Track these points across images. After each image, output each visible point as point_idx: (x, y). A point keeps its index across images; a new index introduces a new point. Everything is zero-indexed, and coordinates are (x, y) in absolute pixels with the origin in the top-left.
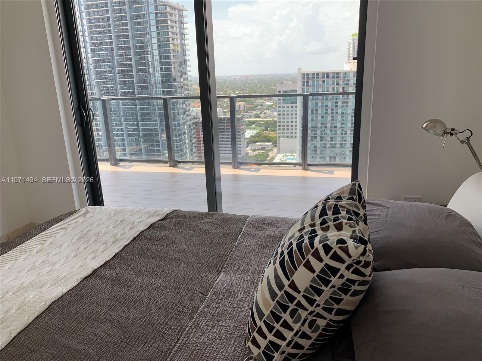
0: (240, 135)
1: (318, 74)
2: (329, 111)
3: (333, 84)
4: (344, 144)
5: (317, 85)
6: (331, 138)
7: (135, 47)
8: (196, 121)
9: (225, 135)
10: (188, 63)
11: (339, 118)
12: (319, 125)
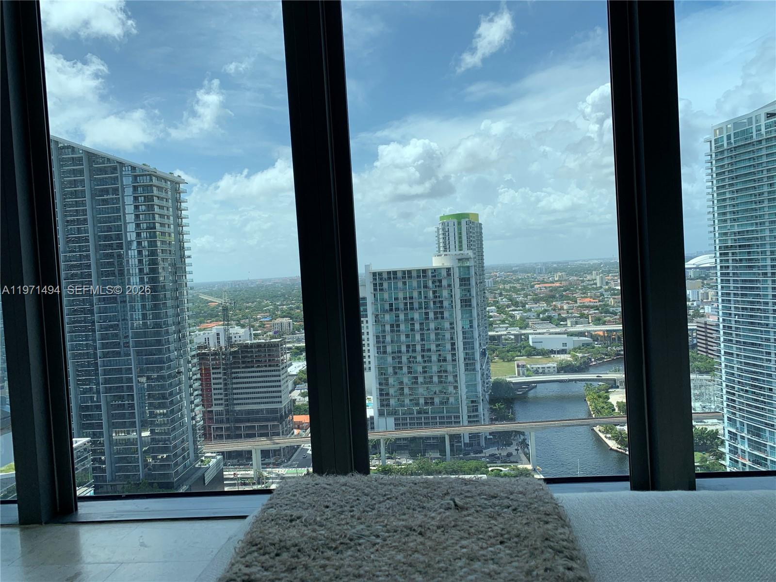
0: (279, 370)
1: (395, 273)
2: (417, 327)
3: (419, 287)
4: (444, 377)
5: (396, 288)
6: (423, 368)
7: (97, 237)
8: (203, 351)
9: (253, 372)
10: (187, 261)
11: (433, 336)
12: (404, 349)
